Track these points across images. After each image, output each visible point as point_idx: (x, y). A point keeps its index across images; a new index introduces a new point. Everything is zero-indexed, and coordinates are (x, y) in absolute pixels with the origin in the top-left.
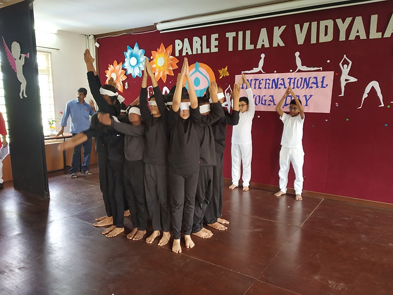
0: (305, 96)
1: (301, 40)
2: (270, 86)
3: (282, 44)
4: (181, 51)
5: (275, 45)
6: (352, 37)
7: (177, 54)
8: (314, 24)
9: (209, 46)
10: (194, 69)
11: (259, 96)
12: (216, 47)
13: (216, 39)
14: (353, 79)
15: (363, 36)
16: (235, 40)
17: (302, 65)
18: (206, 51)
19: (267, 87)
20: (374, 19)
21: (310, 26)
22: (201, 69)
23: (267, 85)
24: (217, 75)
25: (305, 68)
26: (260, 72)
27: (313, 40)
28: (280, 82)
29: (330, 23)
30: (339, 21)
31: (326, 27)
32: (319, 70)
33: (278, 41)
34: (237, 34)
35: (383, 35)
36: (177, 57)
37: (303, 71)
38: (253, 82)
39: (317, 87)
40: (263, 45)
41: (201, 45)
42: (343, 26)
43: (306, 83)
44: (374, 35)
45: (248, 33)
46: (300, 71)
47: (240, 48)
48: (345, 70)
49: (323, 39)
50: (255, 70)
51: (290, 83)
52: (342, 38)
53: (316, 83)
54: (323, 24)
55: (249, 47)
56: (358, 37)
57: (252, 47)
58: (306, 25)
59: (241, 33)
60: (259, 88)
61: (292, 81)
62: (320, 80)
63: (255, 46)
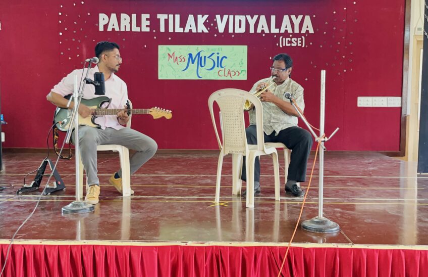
1: (221, 29)
3: (206, 31)
4: (106, 26)
5: (200, 31)
6: (259, 31)
7: (101, 29)
8: (231, 17)
9: (139, 24)
12: (147, 26)
13: (147, 19)
16: (167, 21)
18: (136, 29)
21: (228, 18)
29: (242, 18)
33: (202, 28)
34: (168, 17)
40: (191, 30)
45: (177, 17)
47: (171, 30)
55: (179, 30)
56: (263, 30)
59: (171, 17)
63: (184, 30)
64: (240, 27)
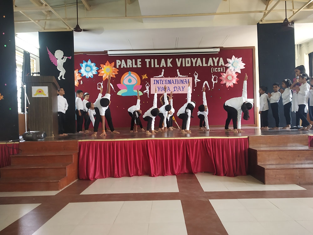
0: (182, 87)
1: (179, 65)
2: (167, 83)
3: (171, 66)
4: (120, 66)
5: (168, 66)
6: (197, 65)
7: (118, 67)
8: (184, 59)
9: (136, 64)
10: (128, 75)
11: (163, 87)
12: (140, 65)
13: (140, 62)
14: (199, 80)
15: (201, 65)
16: (150, 63)
17: (180, 75)
18: (135, 66)
19: (166, 83)
20: (204, 59)
21: (182, 60)
22: (132, 75)
23: (166, 82)
24: (141, 78)
25: (181, 76)
26: (162, 77)
27: (184, 66)
28: (172, 81)
29: (189, 59)
30: (192, 59)
31: (188, 61)
32: (187, 77)
33: (169, 65)
34: (151, 60)
35: (207, 65)
36: (117, 68)
37: (180, 77)
38: (160, 81)
39: (186, 83)
40: (163, 66)
41: (132, 64)
42: (194, 61)
43: (182, 81)
44: (205, 65)
45: (156, 60)
46: (179, 77)
47: (153, 66)
48: (196, 77)
49: (187, 65)
50: (160, 76)
51: (176, 82)
52: (194, 65)
53: (186, 82)
54: (187, 59)
55: (157, 66)
56: (199, 65)
57: (158, 66)
58: (180, 59)
59: (152, 60)
60: (162, 83)
61: (177, 81)
62: (187, 81)
63: (160, 66)
64: (188, 63)
